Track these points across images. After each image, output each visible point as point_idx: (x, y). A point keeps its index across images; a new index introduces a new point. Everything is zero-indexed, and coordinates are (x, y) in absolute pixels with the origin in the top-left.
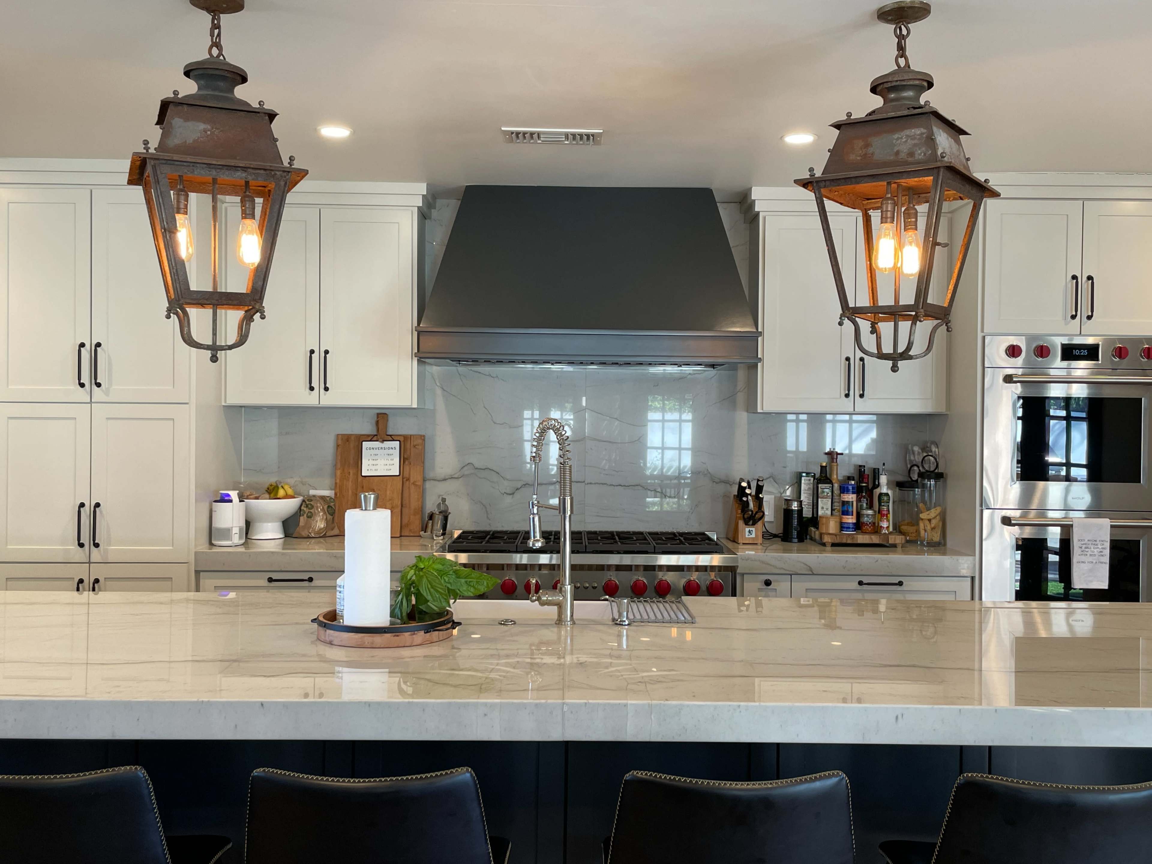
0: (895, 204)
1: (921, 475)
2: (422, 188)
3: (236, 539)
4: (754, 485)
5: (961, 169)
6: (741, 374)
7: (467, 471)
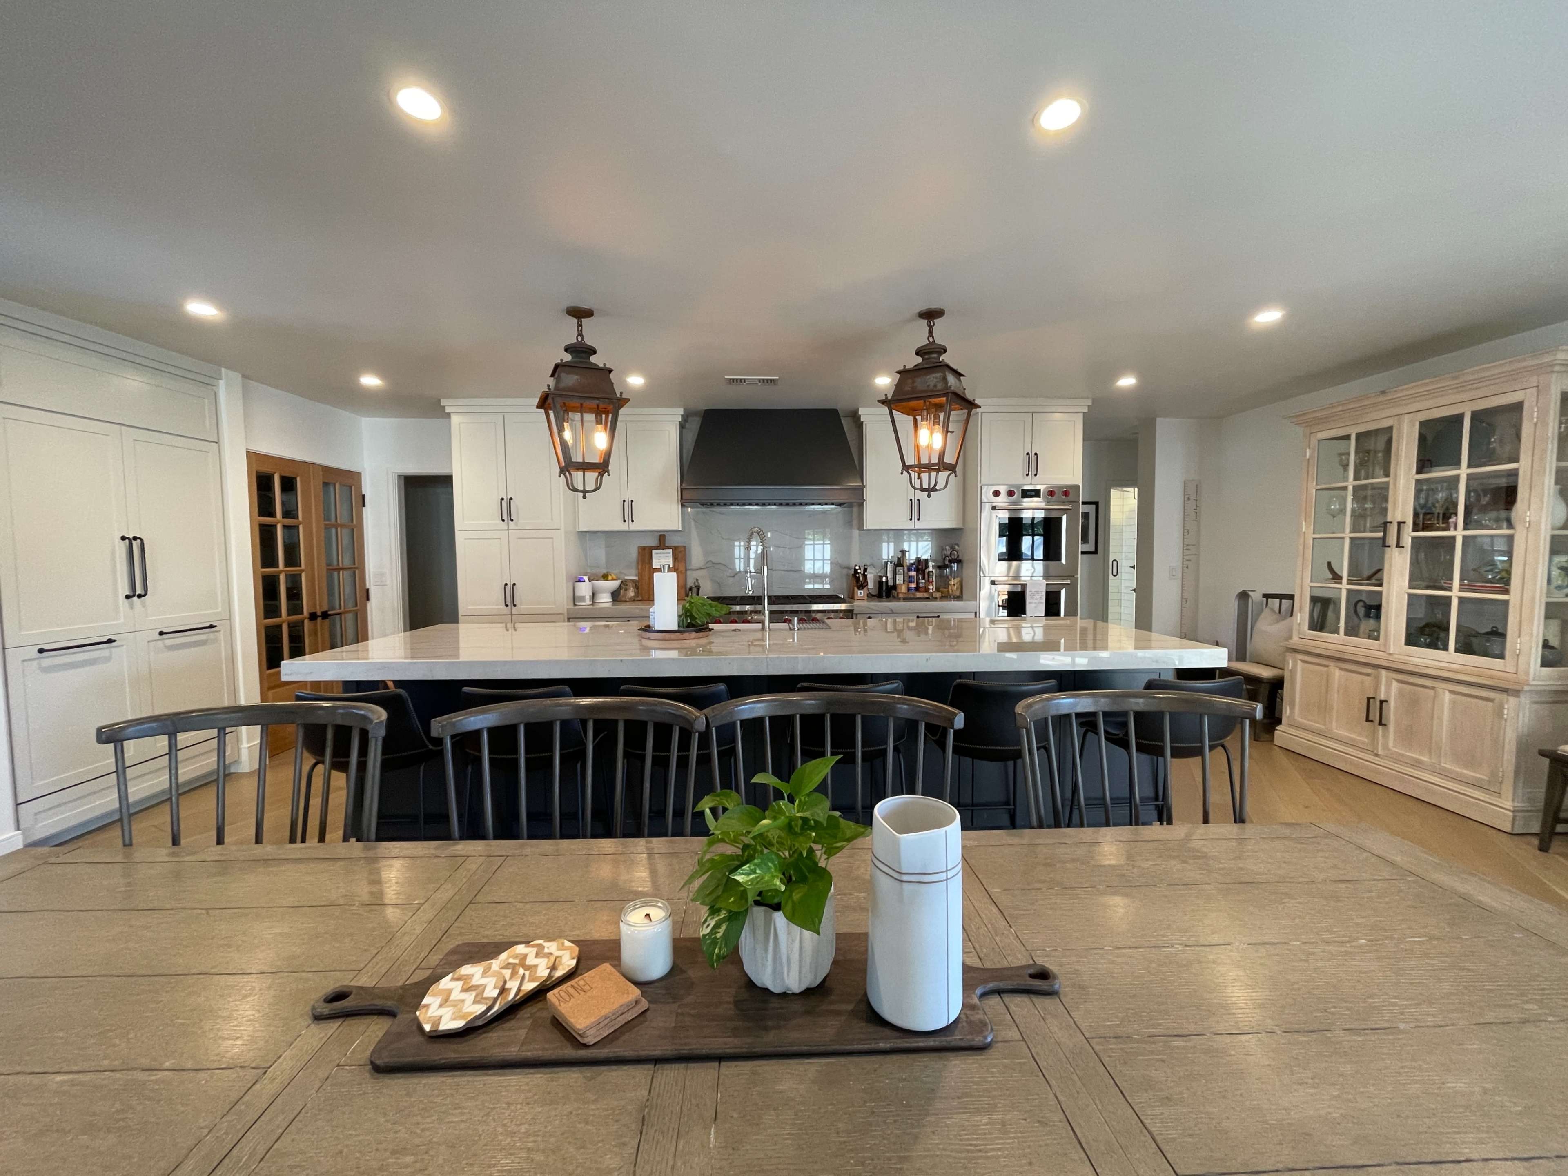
0: (928, 413)
1: (950, 561)
2: (681, 411)
3: (588, 602)
4: (862, 569)
5: (960, 393)
6: (855, 509)
7: (708, 565)
